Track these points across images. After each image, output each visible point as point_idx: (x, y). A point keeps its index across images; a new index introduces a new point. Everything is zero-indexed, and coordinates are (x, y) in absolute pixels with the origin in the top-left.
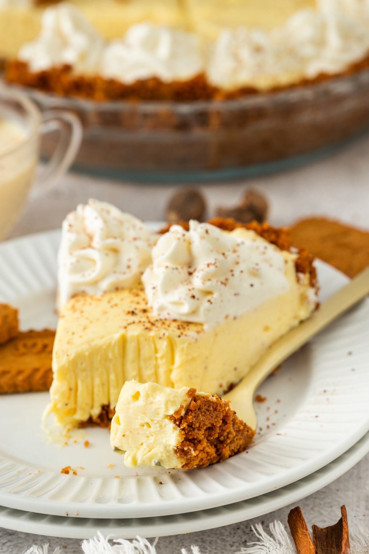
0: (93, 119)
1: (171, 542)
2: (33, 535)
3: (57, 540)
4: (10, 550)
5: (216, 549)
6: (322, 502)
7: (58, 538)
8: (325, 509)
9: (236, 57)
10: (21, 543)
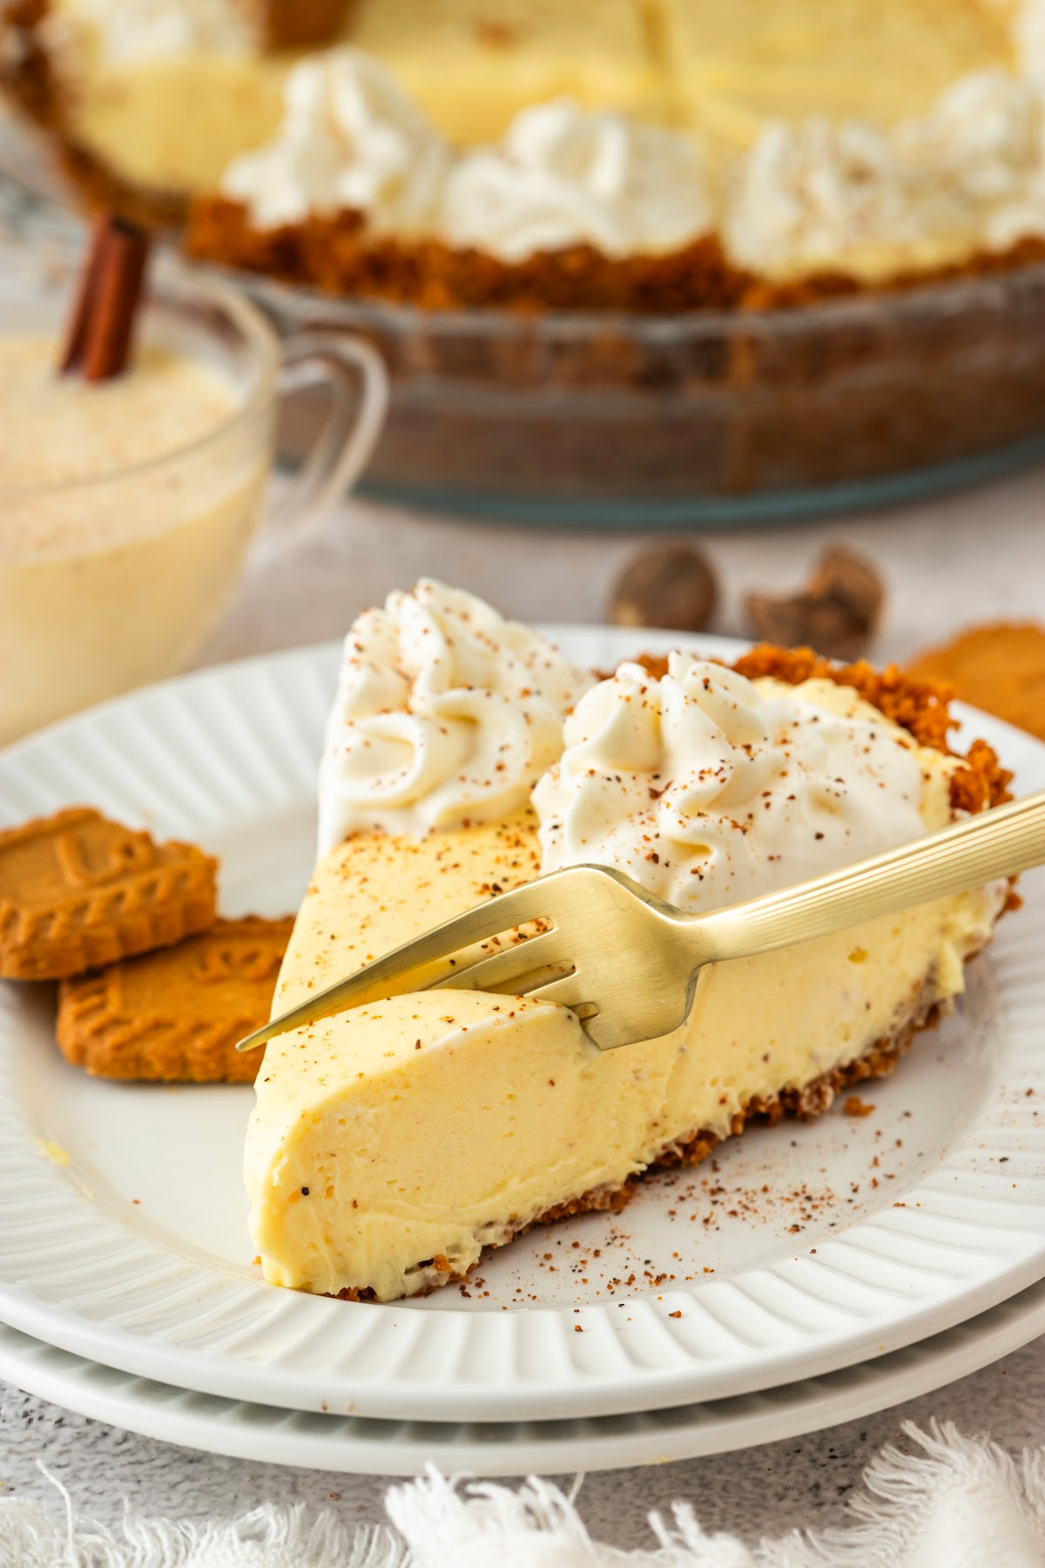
0: (419, 355)
1: (619, 1484)
2: (252, 1462)
3: (315, 1477)
4: (190, 1502)
5: (738, 1505)
6: (1021, 1384)
7: (317, 1471)
8: (1030, 1400)
9: (801, 196)
10: (219, 1485)
